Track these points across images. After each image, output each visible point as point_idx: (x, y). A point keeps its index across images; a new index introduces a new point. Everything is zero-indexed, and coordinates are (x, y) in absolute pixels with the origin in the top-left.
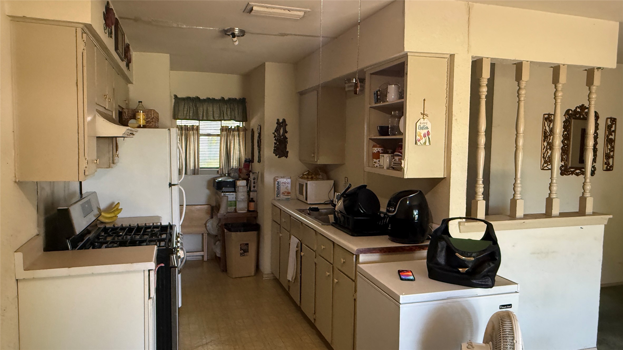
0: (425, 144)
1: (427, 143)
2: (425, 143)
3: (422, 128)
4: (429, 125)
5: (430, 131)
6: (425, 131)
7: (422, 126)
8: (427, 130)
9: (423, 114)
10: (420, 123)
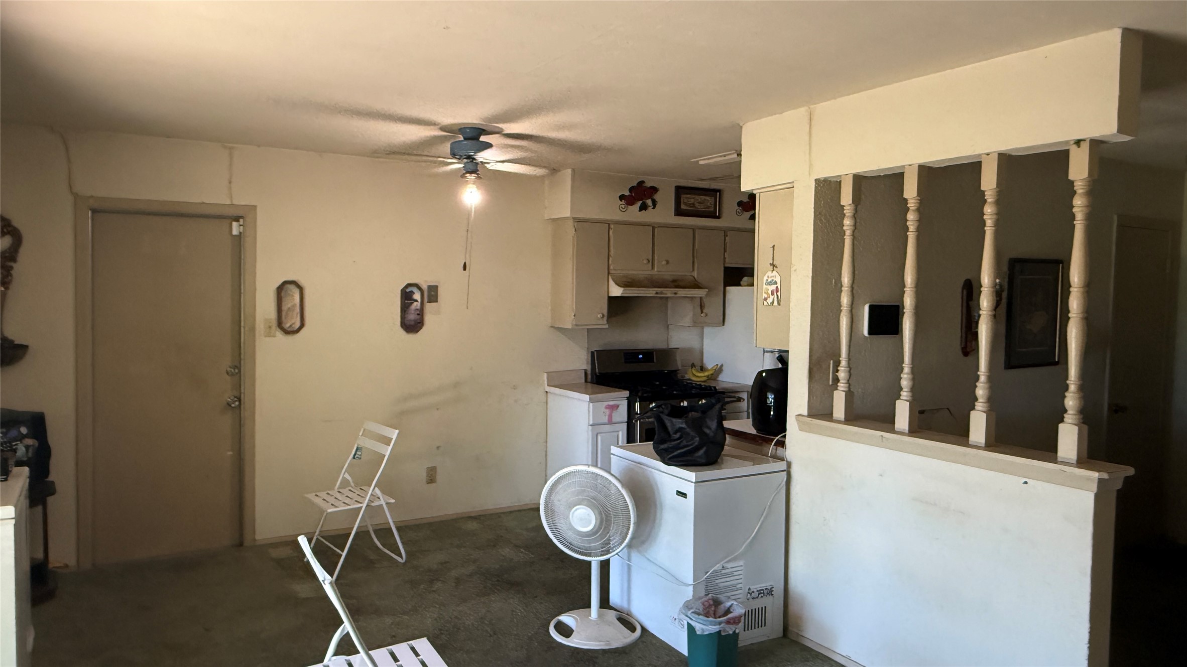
0: (773, 305)
1: (776, 303)
2: (773, 303)
3: (770, 283)
4: (778, 280)
5: (779, 287)
6: (773, 287)
7: (769, 281)
8: (776, 286)
9: (773, 265)
10: (768, 277)
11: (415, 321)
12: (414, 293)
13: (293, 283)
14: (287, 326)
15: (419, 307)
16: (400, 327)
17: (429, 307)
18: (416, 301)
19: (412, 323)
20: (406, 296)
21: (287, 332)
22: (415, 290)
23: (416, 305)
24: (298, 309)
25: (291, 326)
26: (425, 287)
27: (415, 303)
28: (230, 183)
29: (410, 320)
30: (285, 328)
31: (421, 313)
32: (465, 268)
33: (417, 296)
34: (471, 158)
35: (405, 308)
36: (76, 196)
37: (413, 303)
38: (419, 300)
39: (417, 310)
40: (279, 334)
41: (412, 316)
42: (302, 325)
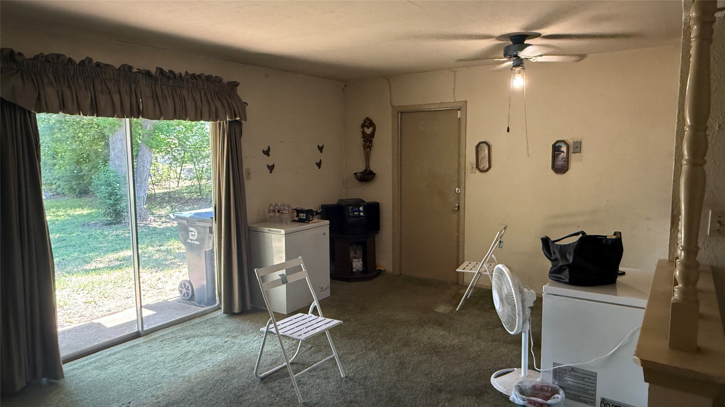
11: (562, 165)
12: (561, 147)
13: (485, 143)
14: (481, 167)
15: (565, 156)
16: (551, 170)
17: (574, 157)
18: (564, 152)
19: (560, 167)
20: (556, 149)
21: (482, 171)
22: (561, 144)
23: (563, 155)
24: (487, 158)
25: (483, 167)
26: (570, 142)
27: (563, 154)
28: (454, 90)
29: (559, 165)
30: (480, 168)
31: (567, 160)
32: (508, 131)
33: (564, 149)
34: (516, 56)
35: (554, 157)
36: (393, 106)
37: (561, 153)
38: (565, 152)
39: (564, 158)
40: (477, 172)
41: (560, 162)
42: (490, 167)
